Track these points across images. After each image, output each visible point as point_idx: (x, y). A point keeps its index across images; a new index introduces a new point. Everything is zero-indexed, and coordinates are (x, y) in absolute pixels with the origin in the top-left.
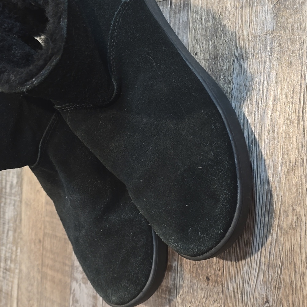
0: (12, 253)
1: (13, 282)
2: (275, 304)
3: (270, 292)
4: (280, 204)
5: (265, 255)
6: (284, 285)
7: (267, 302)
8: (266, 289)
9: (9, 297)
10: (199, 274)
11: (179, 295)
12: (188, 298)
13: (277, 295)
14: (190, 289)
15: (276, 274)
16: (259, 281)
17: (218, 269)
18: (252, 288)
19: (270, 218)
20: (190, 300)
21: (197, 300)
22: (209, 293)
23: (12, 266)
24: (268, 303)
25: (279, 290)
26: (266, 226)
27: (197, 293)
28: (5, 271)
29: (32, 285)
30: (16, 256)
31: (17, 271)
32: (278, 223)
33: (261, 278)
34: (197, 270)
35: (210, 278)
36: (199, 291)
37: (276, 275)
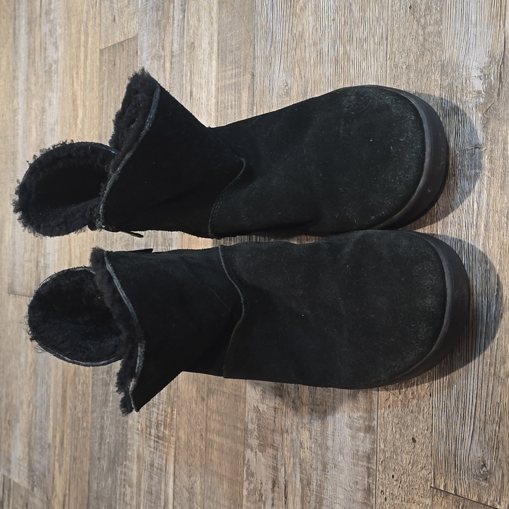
0: (166, 416)
1: (167, 454)
2: (494, 468)
3: (487, 454)
4: (496, 348)
5: (480, 409)
6: (503, 445)
7: (484, 465)
8: (483, 451)
9: (163, 474)
10: (404, 435)
11: (379, 461)
12: (391, 465)
13: (495, 457)
14: (393, 453)
15: (494, 432)
16: (474, 441)
17: (426, 428)
18: (467, 450)
19: (484, 365)
20: (393, 467)
21: (402, 466)
22: (415, 457)
23: (167, 432)
24: (485, 467)
25: (497, 451)
26: (480, 375)
27: (402, 458)
28: (156, 439)
29: (193, 456)
30: (172, 419)
31: (173, 439)
32: (495, 371)
33: (476, 437)
34: (401, 430)
35: (417, 440)
36: (404, 456)
37: (494, 434)
